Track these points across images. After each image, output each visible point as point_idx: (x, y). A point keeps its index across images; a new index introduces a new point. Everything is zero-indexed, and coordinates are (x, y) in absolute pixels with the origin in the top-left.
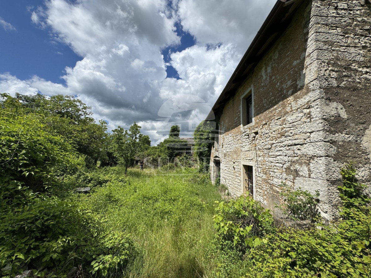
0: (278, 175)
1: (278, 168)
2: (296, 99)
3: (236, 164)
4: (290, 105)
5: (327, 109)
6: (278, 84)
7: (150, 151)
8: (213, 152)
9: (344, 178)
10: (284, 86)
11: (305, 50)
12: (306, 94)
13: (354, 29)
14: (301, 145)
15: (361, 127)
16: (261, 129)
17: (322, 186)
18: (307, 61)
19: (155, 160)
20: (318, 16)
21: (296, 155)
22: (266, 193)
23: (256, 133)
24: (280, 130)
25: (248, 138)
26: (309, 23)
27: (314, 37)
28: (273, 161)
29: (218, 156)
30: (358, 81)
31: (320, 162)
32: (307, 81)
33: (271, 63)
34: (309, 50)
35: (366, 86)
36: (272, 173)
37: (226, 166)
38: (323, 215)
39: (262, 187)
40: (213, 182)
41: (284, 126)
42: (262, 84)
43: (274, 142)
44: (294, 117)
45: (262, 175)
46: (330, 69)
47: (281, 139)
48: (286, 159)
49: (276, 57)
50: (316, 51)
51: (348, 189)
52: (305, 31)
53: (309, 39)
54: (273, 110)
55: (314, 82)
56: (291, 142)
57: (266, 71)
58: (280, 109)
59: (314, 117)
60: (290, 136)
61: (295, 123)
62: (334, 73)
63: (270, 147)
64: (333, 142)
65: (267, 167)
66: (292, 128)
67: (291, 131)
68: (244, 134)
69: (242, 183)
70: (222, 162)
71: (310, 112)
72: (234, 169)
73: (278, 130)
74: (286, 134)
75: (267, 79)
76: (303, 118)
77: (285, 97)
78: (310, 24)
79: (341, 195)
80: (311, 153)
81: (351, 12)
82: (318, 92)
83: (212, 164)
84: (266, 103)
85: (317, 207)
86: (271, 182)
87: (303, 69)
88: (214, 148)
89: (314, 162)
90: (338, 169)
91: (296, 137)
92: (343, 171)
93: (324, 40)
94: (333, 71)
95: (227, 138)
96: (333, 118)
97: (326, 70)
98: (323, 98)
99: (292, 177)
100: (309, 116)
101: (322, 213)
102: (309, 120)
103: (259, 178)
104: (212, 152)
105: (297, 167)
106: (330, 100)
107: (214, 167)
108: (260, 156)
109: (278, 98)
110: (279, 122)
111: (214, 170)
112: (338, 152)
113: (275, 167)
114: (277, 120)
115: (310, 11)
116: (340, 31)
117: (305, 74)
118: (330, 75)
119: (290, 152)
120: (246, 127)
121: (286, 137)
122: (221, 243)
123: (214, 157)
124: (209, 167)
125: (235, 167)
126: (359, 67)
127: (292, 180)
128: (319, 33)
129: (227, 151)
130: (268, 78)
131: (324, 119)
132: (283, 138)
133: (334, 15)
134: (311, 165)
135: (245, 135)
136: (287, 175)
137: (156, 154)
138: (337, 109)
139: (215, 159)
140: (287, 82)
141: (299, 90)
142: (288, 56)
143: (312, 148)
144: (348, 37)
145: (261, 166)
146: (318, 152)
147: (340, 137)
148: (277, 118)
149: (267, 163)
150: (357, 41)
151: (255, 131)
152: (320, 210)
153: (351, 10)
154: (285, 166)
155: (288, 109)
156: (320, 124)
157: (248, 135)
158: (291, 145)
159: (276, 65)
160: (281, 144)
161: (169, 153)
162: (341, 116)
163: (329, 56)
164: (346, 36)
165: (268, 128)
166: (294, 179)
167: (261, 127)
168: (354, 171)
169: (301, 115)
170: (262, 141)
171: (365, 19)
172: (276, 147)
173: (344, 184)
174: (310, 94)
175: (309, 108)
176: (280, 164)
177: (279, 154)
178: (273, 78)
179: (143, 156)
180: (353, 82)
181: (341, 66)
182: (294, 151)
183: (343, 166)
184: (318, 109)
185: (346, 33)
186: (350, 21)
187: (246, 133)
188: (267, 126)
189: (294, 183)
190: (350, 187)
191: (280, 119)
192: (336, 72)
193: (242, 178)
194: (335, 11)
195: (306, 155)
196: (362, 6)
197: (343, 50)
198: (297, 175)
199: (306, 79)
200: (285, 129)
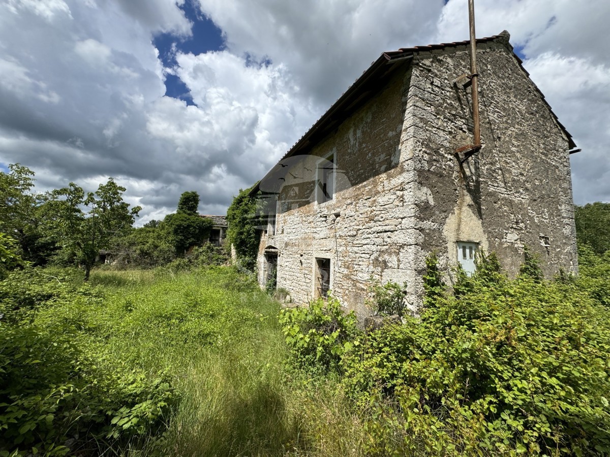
0: (364, 269)
1: (365, 260)
2: (389, 177)
3: (305, 256)
4: (382, 184)
5: (419, 194)
6: (370, 155)
7: (135, 237)
8: (265, 240)
9: (428, 267)
10: (377, 159)
11: (402, 122)
12: (401, 173)
13: (444, 111)
14: (392, 232)
15: (443, 215)
16: (344, 210)
17: (410, 277)
18: (404, 136)
19: (146, 254)
20: (416, 86)
21: (385, 244)
22: (347, 292)
23: (337, 215)
24: (369, 213)
25: (325, 221)
26: (408, 92)
27: (412, 111)
28: (358, 251)
29: (273, 245)
30: (444, 167)
31: (410, 251)
32: (402, 159)
33: (362, 126)
34: (406, 124)
35: (449, 173)
36: (356, 266)
37: (288, 260)
38: (409, 307)
39: (343, 286)
40: (262, 287)
41: (374, 208)
42: (349, 151)
43: (360, 227)
44: (386, 199)
45: (343, 269)
46: (423, 149)
47: (370, 224)
48: (374, 248)
49: (369, 120)
50: (413, 127)
51: (431, 278)
52: (403, 100)
53: (407, 112)
54: (362, 187)
55: (409, 162)
56: (380, 228)
57: (355, 134)
58: (370, 187)
59: (407, 201)
60: (380, 221)
61: (386, 206)
62: (426, 155)
63: (355, 233)
64: (421, 230)
65: (350, 260)
66: (383, 212)
67: (382, 215)
68: (319, 215)
69: (313, 282)
70: (281, 255)
71: (403, 195)
72: (302, 264)
73: (367, 212)
74: (376, 218)
75: (355, 144)
76: (396, 200)
77: (377, 173)
78: (409, 94)
79: (425, 284)
80: (401, 241)
81: (443, 92)
82: (412, 173)
83: (261, 259)
84: (353, 176)
85: (404, 300)
86: (355, 277)
87: (399, 144)
88: (267, 234)
89: (404, 251)
90: (424, 258)
91: (387, 222)
92: (428, 260)
93: (420, 116)
94: (426, 153)
95: (290, 219)
96: (423, 204)
97: (420, 151)
98: (416, 181)
99: (380, 269)
100: (401, 199)
101: (408, 305)
102: (401, 204)
103: (338, 275)
104: (262, 240)
105: (386, 257)
106: (421, 184)
107: (265, 263)
108: (341, 246)
109: (368, 173)
110: (368, 203)
111: (265, 268)
112: (425, 240)
113: (360, 259)
114: (366, 200)
115: (410, 78)
116: (433, 110)
117: (400, 150)
118: (423, 156)
119: (379, 241)
120: (323, 205)
121: (375, 222)
122: (300, 359)
123: (266, 248)
124: (255, 263)
125: (302, 261)
126: (446, 153)
127: (380, 273)
128: (417, 107)
129: (291, 238)
130: (357, 144)
131: (416, 204)
132: (372, 224)
133: (430, 90)
134: (401, 254)
135: (321, 216)
136: (375, 267)
137: (148, 242)
138: (426, 194)
139: (268, 250)
140: (380, 155)
141: (393, 167)
142: (383, 123)
143: (403, 235)
144: (439, 118)
145: (341, 258)
146: (409, 240)
147: (427, 224)
148: (365, 198)
149: (351, 254)
150: (445, 124)
151: (335, 212)
152: (406, 303)
153: (443, 90)
154: (372, 257)
155: (380, 188)
156: (412, 210)
157: (326, 217)
158: (381, 232)
159: (369, 131)
160: (369, 231)
161: (177, 241)
162: (430, 202)
163: (423, 135)
164: (438, 117)
165: (354, 209)
166: (382, 271)
167: (344, 207)
168: (436, 260)
169: (394, 197)
170: (345, 226)
171: (453, 102)
172: (362, 233)
173: (428, 273)
174: (404, 174)
175: (402, 190)
176: (367, 255)
177: (366, 242)
178: (364, 145)
179: (118, 245)
180: (441, 168)
181: (432, 149)
182: (383, 239)
183: (428, 254)
184: (411, 193)
185: (438, 114)
186: (442, 101)
187: (323, 213)
188: (352, 206)
189: (381, 276)
190: (432, 276)
191: (370, 200)
192: (428, 154)
193: (314, 276)
194: (430, 87)
195: (396, 244)
196: (451, 88)
197: (434, 132)
198: (386, 267)
199: (401, 157)
200: (375, 212)
